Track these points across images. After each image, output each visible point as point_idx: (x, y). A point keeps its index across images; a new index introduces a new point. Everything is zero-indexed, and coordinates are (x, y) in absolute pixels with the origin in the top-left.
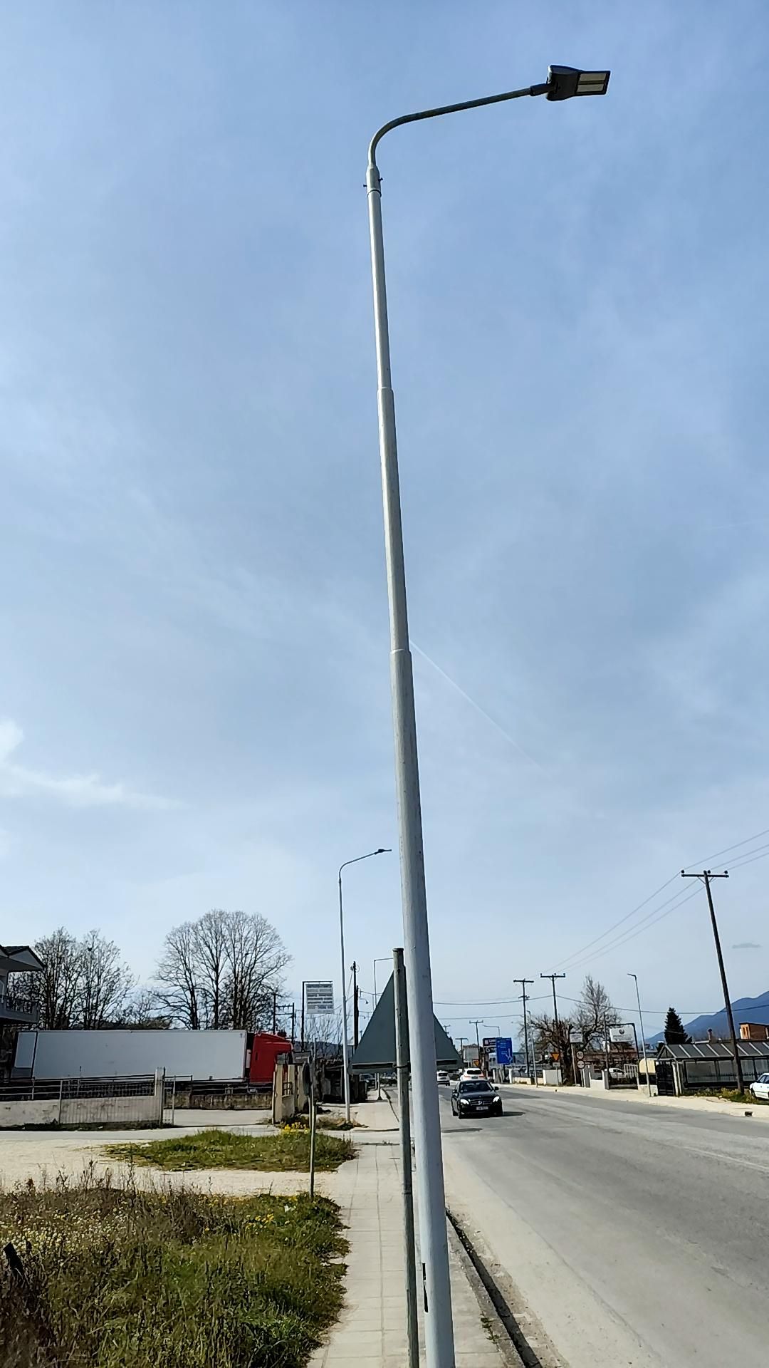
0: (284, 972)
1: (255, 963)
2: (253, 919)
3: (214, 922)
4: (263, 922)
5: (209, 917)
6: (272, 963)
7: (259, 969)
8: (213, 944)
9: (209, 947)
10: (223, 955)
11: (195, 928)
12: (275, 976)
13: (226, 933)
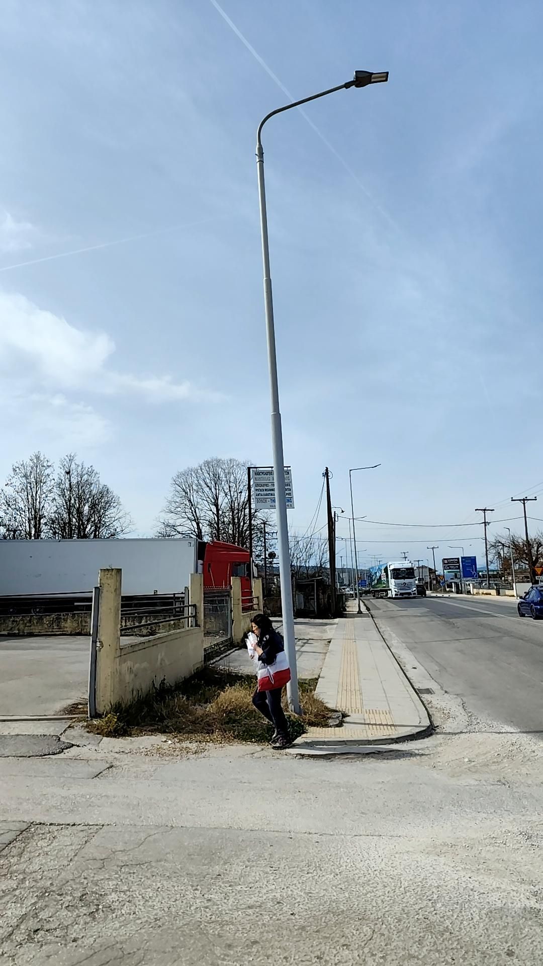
3: (212, 467)
5: (207, 463)
8: (212, 485)
9: (209, 488)
10: (221, 494)
11: (196, 472)
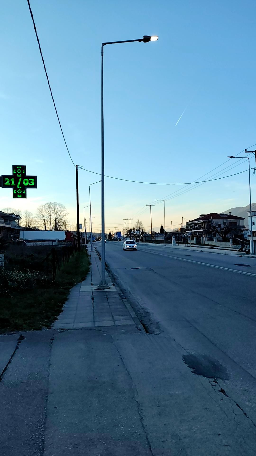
0: (67, 217)
1: (60, 214)
2: (59, 204)
3: (49, 204)
4: (61, 205)
6: (64, 214)
7: (61, 216)
8: (49, 210)
9: (48, 210)
10: (52, 212)
11: (44, 206)
12: (65, 217)
13: (52, 207)
